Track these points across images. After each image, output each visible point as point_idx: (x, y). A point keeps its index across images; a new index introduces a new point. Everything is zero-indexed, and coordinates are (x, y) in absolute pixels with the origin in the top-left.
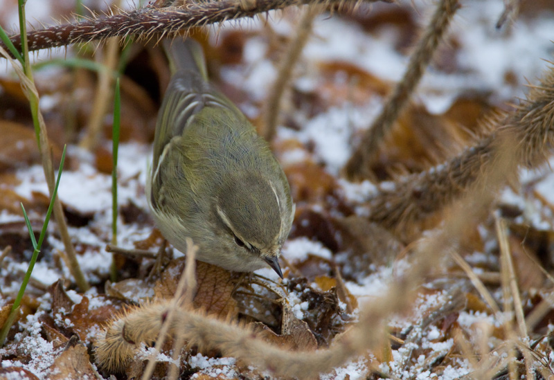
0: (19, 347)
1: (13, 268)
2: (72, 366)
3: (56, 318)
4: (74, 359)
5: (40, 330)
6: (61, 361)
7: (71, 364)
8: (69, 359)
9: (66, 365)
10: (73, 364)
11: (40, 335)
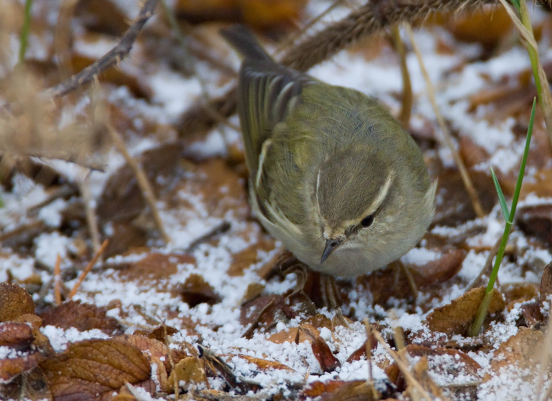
0: (485, 336)
1: (530, 257)
2: (521, 353)
3: (543, 306)
4: (524, 344)
5: (518, 318)
6: (507, 346)
7: (520, 350)
8: (518, 344)
9: (513, 350)
10: (522, 351)
11: (514, 323)
